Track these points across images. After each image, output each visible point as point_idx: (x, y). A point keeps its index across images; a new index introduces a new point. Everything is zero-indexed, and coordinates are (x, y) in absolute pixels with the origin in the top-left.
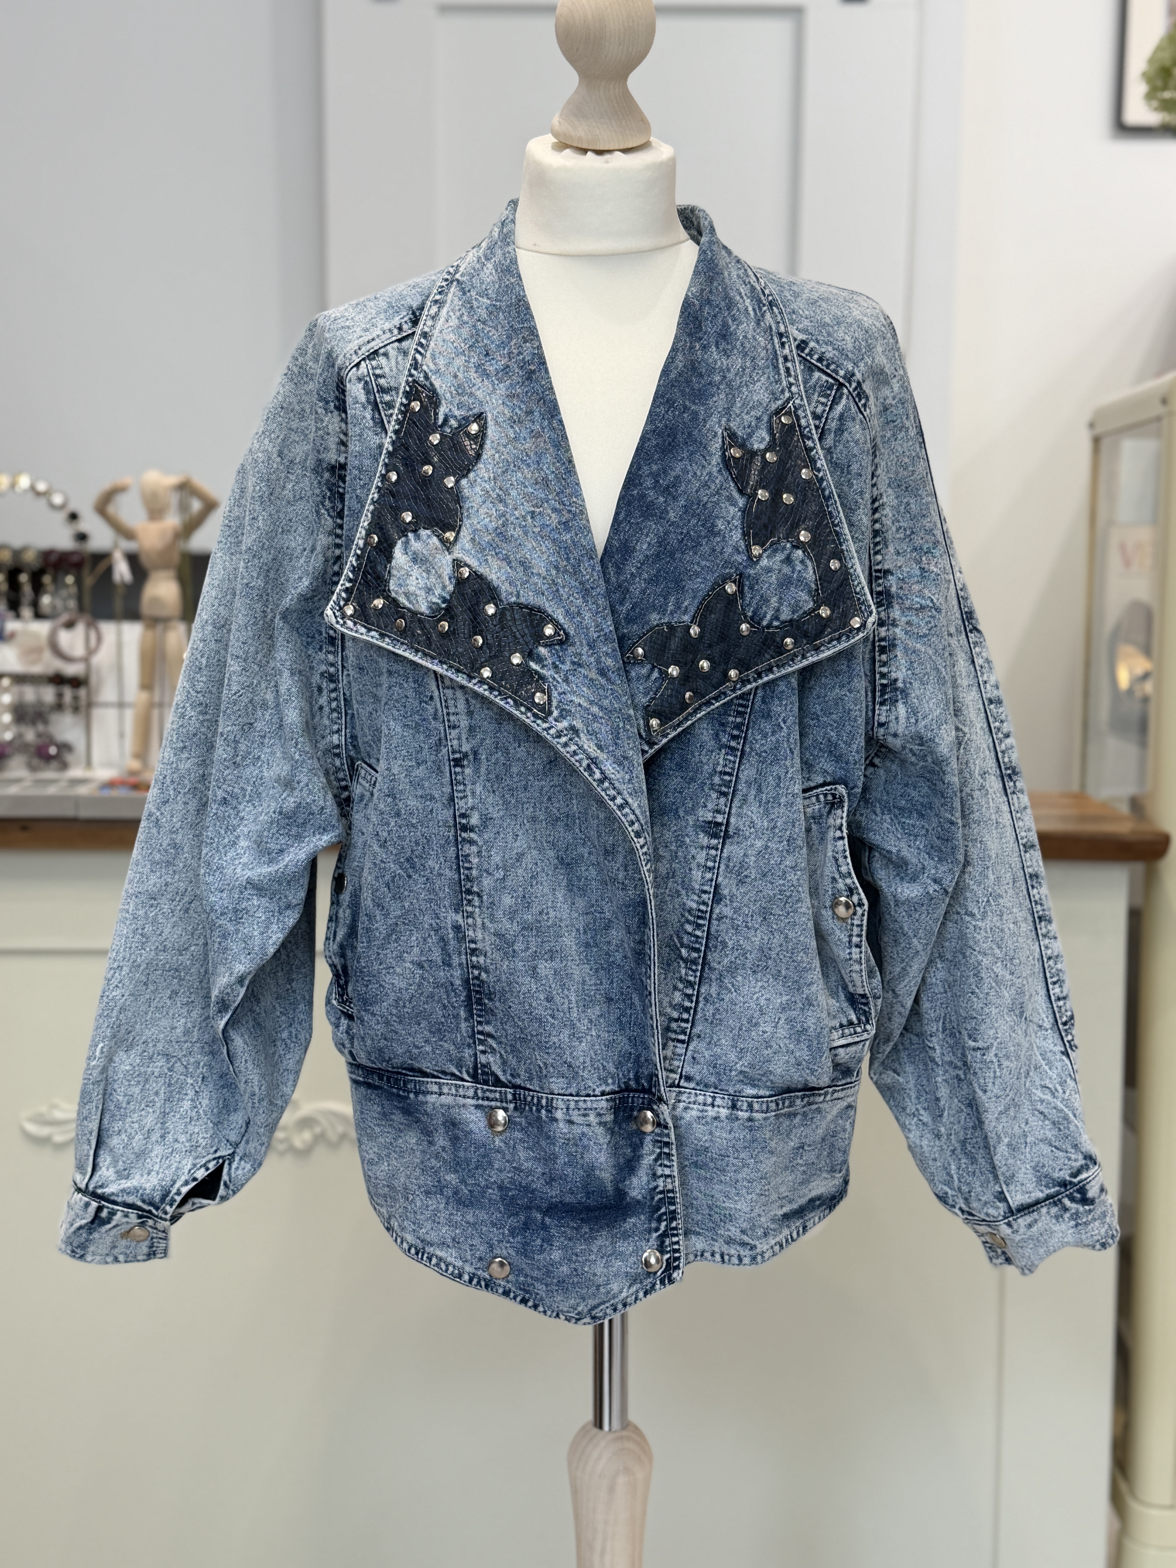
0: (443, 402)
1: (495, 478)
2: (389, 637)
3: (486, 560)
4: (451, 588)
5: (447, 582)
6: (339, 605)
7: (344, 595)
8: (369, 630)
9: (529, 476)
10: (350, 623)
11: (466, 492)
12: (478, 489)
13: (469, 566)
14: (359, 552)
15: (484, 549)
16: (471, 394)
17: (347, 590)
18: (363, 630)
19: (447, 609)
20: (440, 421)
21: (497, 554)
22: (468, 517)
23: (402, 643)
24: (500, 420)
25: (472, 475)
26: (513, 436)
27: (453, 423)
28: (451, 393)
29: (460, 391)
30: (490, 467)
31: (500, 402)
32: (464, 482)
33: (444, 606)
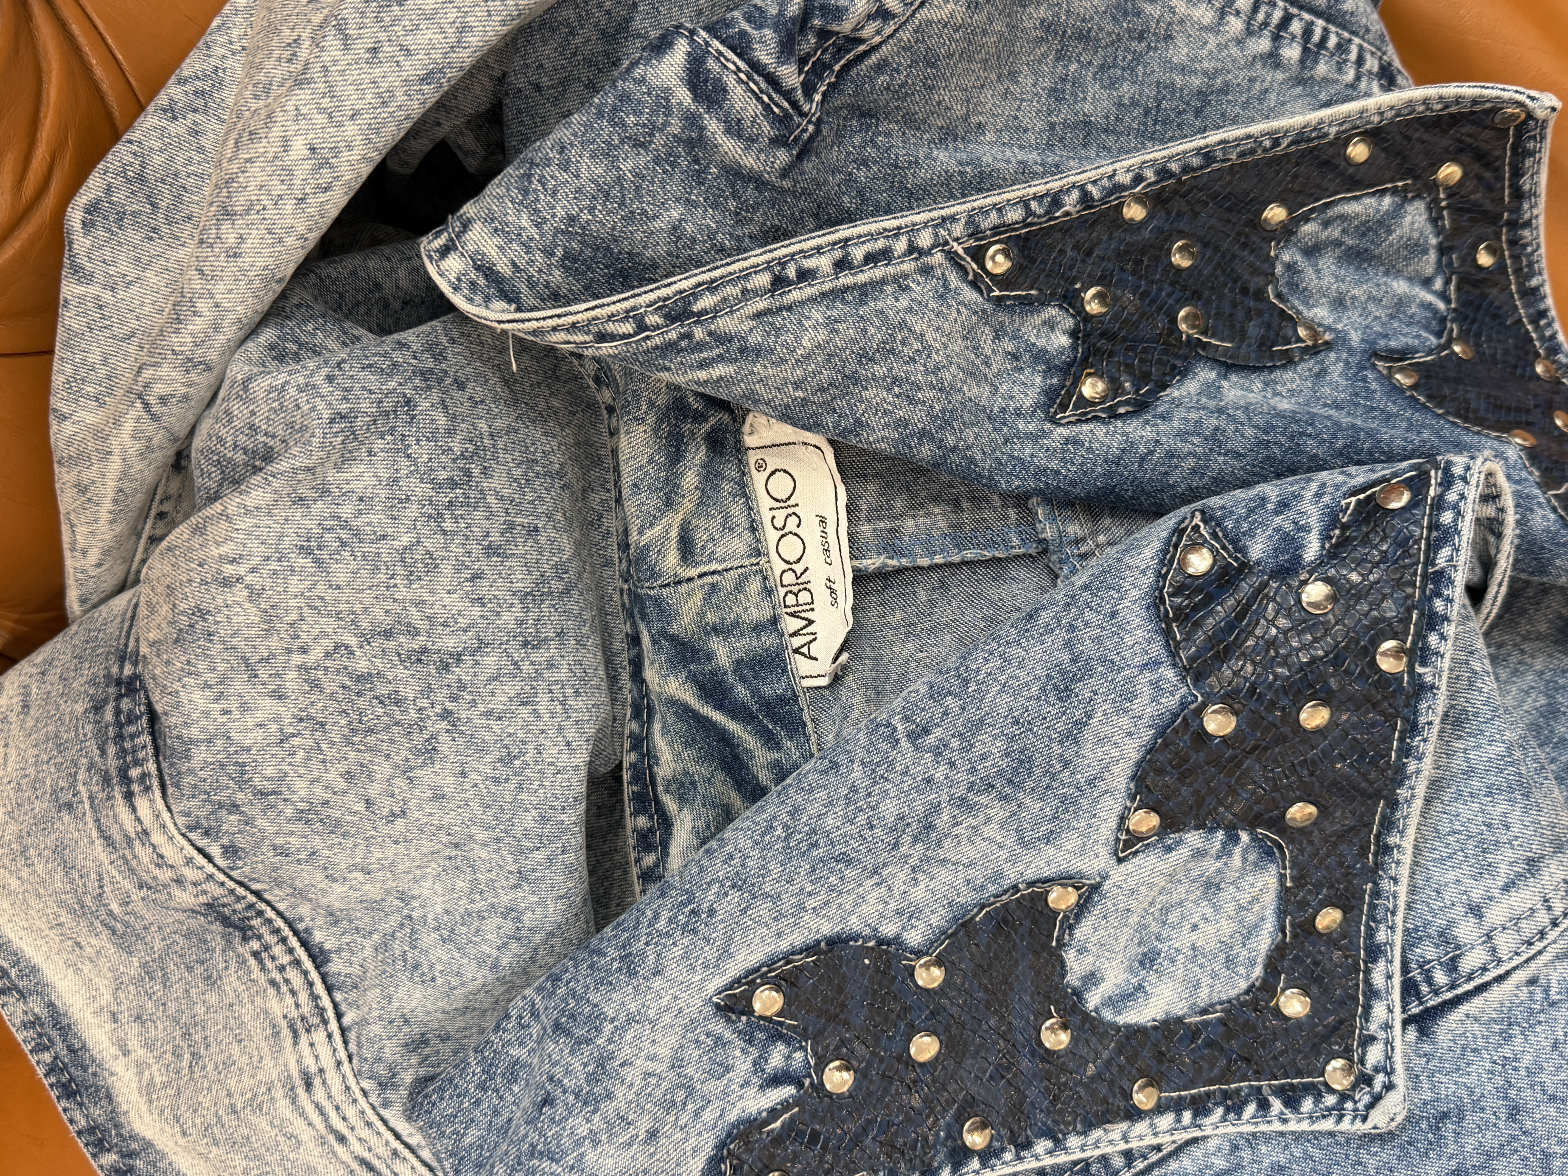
0: (732, 1116)
1: (875, 872)
2: (1371, 933)
3: (1091, 782)
4: (1193, 838)
5: (1183, 852)
6: (1339, 1108)
7: (1307, 1105)
8: (1372, 993)
9: (822, 794)
10: (1374, 1055)
11: (938, 918)
12: (918, 894)
13: (1123, 819)
14: (1187, 1116)
15: (1064, 798)
16: (677, 1063)
17: (1292, 1102)
18: (1379, 1011)
19: (1251, 825)
20: (787, 1091)
21: (1066, 764)
22: (998, 875)
23: (1377, 893)
24: (709, 953)
25: (889, 930)
26: (734, 896)
27: (777, 1058)
28: (697, 1114)
29: (680, 1095)
30: (847, 902)
31: (657, 983)
32: (914, 938)
33: (1244, 837)
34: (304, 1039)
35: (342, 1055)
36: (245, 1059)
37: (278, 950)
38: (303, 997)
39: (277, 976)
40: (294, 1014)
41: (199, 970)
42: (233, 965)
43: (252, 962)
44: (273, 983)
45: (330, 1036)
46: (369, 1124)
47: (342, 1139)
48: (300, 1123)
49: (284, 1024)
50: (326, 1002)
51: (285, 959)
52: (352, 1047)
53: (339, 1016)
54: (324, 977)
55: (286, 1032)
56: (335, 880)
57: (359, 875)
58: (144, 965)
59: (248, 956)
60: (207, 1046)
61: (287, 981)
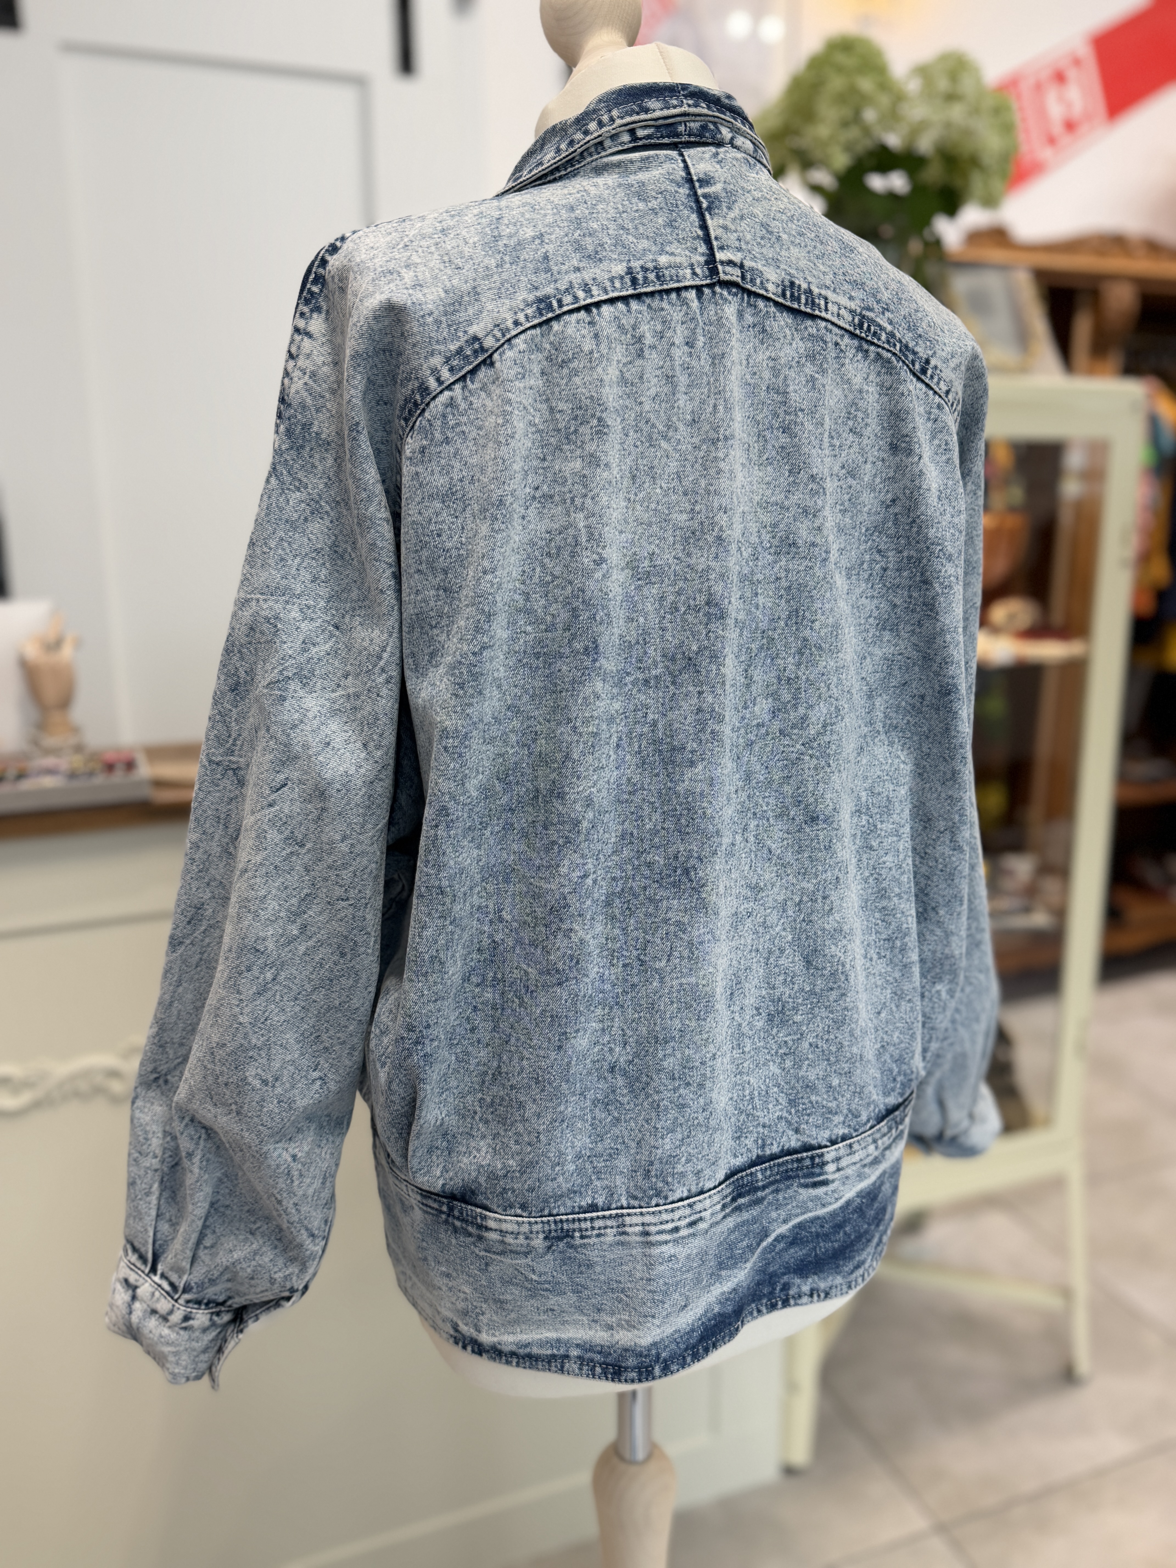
34: (628, 1229)
35: (638, 1210)
36: (630, 1264)
37: (583, 1225)
38: (609, 1223)
39: (595, 1232)
40: (615, 1230)
41: (583, 1269)
42: (584, 1251)
43: (585, 1241)
44: (599, 1235)
45: (629, 1215)
46: (673, 1211)
47: (676, 1229)
48: (664, 1248)
49: (618, 1238)
50: (614, 1212)
51: (588, 1224)
52: (636, 1203)
53: (622, 1208)
54: (603, 1210)
55: (622, 1238)
56: (555, 1179)
57: (557, 1168)
58: (573, 1292)
59: (582, 1241)
60: (620, 1282)
61: (599, 1228)
